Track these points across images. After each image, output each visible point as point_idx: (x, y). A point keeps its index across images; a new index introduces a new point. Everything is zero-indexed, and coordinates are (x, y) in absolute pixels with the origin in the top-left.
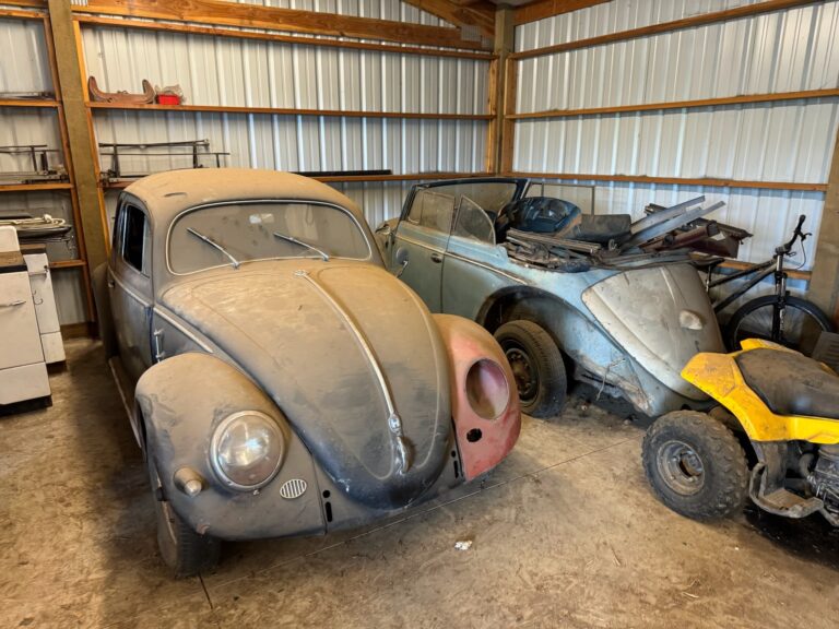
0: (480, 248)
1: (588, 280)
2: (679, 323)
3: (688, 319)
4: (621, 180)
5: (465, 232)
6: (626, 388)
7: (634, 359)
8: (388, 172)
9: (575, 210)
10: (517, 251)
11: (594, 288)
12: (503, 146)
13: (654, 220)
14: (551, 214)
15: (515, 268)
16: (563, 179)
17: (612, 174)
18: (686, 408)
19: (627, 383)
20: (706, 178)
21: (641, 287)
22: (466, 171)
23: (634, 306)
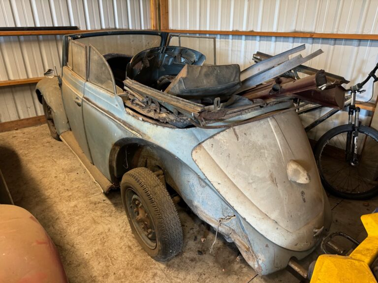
0: (103, 95)
1: (199, 137)
2: (287, 177)
3: (296, 172)
4: (237, 34)
6: (237, 243)
7: (244, 219)
8: (76, 28)
9: (201, 57)
11: (203, 144)
12: (161, 11)
13: (261, 67)
14: (182, 60)
15: (132, 120)
16: (200, 34)
17: (231, 30)
18: (293, 259)
19: (238, 237)
20: (295, 32)
21: (249, 141)
22: (138, 28)
23: (243, 164)
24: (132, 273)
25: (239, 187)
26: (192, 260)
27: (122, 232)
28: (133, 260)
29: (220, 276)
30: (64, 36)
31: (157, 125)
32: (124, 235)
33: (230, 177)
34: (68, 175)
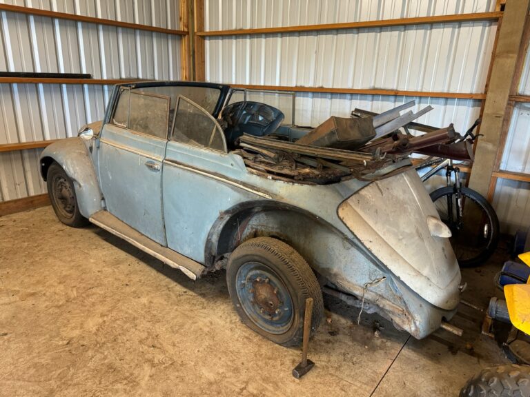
0: (206, 155)
1: (343, 193)
2: (429, 232)
3: (437, 227)
4: (302, 90)
5: (185, 137)
6: (387, 308)
7: (398, 279)
8: (88, 76)
9: (280, 114)
10: (255, 160)
11: (349, 201)
12: (196, 58)
14: (260, 118)
15: (256, 180)
18: (444, 320)
19: (388, 302)
20: (375, 89)
21: (393, 196)
22: (165, 79)
23: (391, 219)
24: (266, 364)
25: (390, 244)
26: (328, 342)
27: (228, 324)
28: (259, 350)
29: (365, 353)
30: (115, 86)
31: (293, 183)
32: (233, 326)
33: (380, 234)
34: (117, 268)
